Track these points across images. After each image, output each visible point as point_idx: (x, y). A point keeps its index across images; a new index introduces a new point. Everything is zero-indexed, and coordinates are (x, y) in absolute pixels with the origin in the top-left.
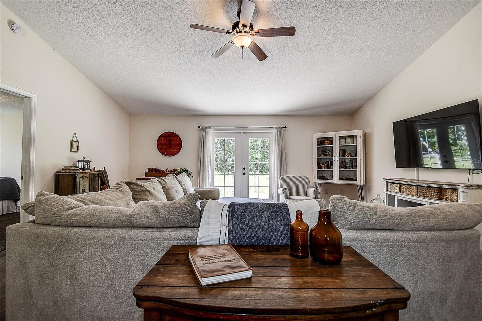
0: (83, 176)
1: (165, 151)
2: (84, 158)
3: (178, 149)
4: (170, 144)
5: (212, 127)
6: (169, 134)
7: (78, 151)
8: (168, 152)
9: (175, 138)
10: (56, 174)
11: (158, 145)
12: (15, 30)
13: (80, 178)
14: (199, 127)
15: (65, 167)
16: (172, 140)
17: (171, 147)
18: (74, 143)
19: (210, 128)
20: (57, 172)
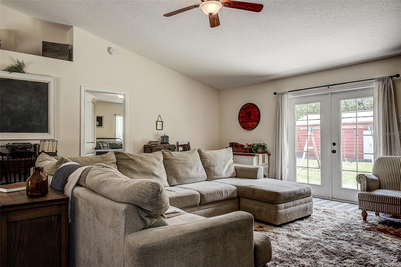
0: (158, 149)
1: (245, 124)
2: (165, 135)
3: (256, 121)
4: (249, 116)
5: (289, 92)
6: (248, 106)
7: (162, 129)
8: (248, 125)
9: (253, 110)
10: (144, 147)
11: (240, 118)
12: (111, 53)
13: (156, 150)
14: (275, 94)
15: (150, 142)
16: (250, 112)
17: (251, 119)
18: (158, 123)
19: (286, 93)
20: (145, 145)
